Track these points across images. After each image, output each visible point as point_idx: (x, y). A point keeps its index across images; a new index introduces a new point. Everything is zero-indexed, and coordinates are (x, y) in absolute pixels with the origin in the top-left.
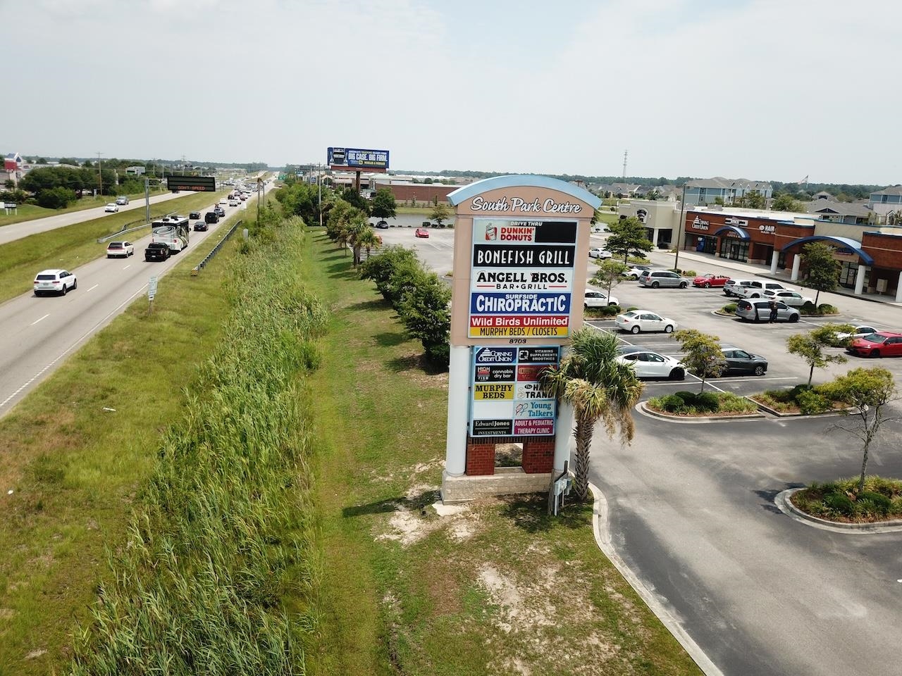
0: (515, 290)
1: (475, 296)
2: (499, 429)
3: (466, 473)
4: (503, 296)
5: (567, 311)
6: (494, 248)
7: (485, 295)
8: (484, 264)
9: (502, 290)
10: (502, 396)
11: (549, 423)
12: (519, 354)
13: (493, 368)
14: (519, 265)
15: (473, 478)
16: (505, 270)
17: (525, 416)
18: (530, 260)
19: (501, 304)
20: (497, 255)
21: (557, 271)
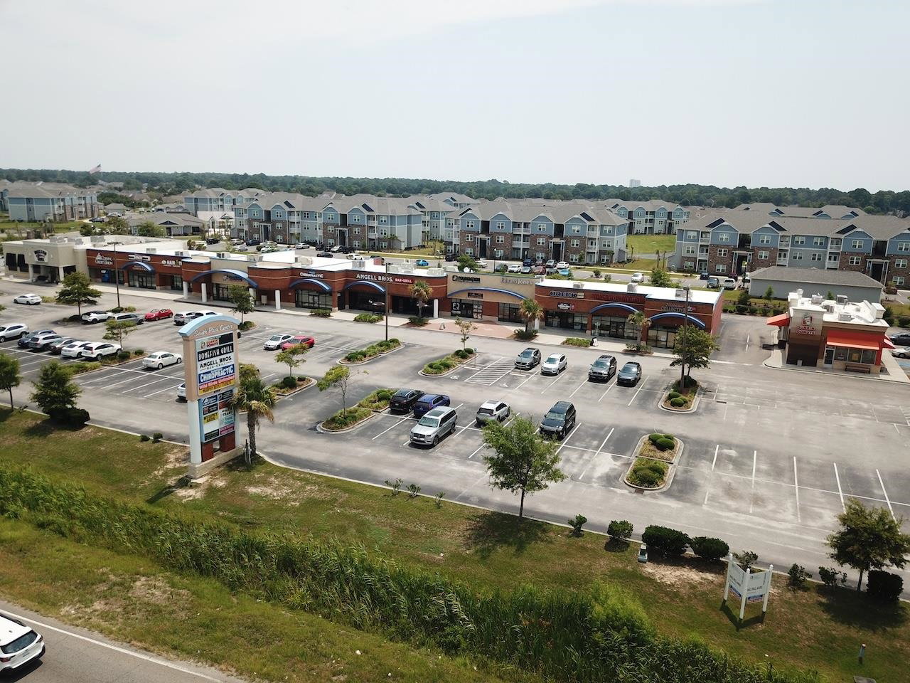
0: (215, 368)
1: (200, 375)
2: (214, 435)
3: (203, 461)
4: (210, 372)
5: (233, 372)
6: (204, 352)
7: (204, 374)
8: (202, 360)
9: (209, 370)
10: (214, 419)
11: (232, 425)
12: (218, 397)
13: (209, 407)
14: (215, 356)
15: (206, 462)
16: (209, 360)
17: (223, 425)
18: (218, 353)
19: (210, 376)
20: (206, 354)
21: (228, 355)
